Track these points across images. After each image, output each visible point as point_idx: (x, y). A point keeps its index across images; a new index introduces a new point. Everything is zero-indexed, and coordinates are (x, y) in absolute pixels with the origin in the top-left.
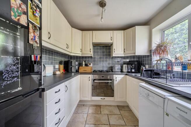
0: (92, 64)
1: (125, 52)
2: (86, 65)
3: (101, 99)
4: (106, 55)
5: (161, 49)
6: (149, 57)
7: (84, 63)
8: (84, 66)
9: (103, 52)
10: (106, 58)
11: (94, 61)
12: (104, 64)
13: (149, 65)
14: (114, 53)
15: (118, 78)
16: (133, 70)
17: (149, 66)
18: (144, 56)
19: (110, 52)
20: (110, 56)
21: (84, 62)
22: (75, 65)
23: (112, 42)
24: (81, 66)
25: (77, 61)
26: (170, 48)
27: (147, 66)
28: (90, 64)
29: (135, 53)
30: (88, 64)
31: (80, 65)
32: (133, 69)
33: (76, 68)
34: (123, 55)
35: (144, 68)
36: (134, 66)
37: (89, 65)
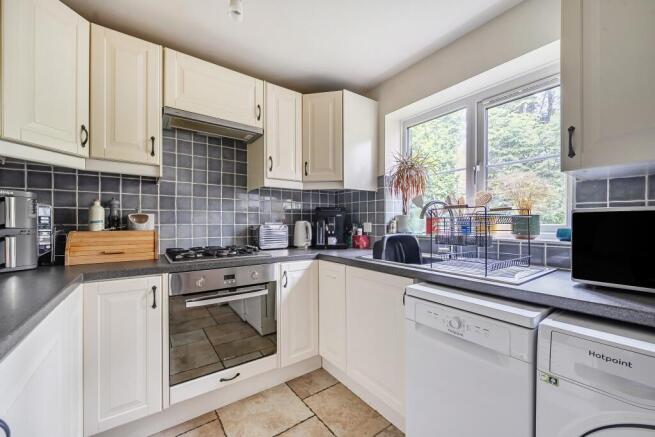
0: (151, 217)
1: (309, 173)
2: (115, 223)
3: (222, 380)
4: (228, 179)
5: (409, 176)
6: (375, 197)
7: (99, 213)
8: (99, 227)
9: (214, 165)
10: (228, 192)
11: (168, 202)
12: (215, 216)
13: (373, 222)
14: (270, 174)
15: (290, 273)
16: (333, 241)
17: (373, 227)
18: (363, 193)
19: (243, 169)
20: (246, 185)
21: (98, 203)
22: (28, 224)
23: (259, 124)
24: (74, 229)
25: (41, 198)
26: (431, 177)
27: (368, 227)
28: (142, 219)
29: (342, 182)
30: (132, 219)
31: (69, 221)
32: (331, 235)
33: (35, 240)
34: (300, 186)
35: (360, 230)
36: (333, 224)
37: (137, 225)
